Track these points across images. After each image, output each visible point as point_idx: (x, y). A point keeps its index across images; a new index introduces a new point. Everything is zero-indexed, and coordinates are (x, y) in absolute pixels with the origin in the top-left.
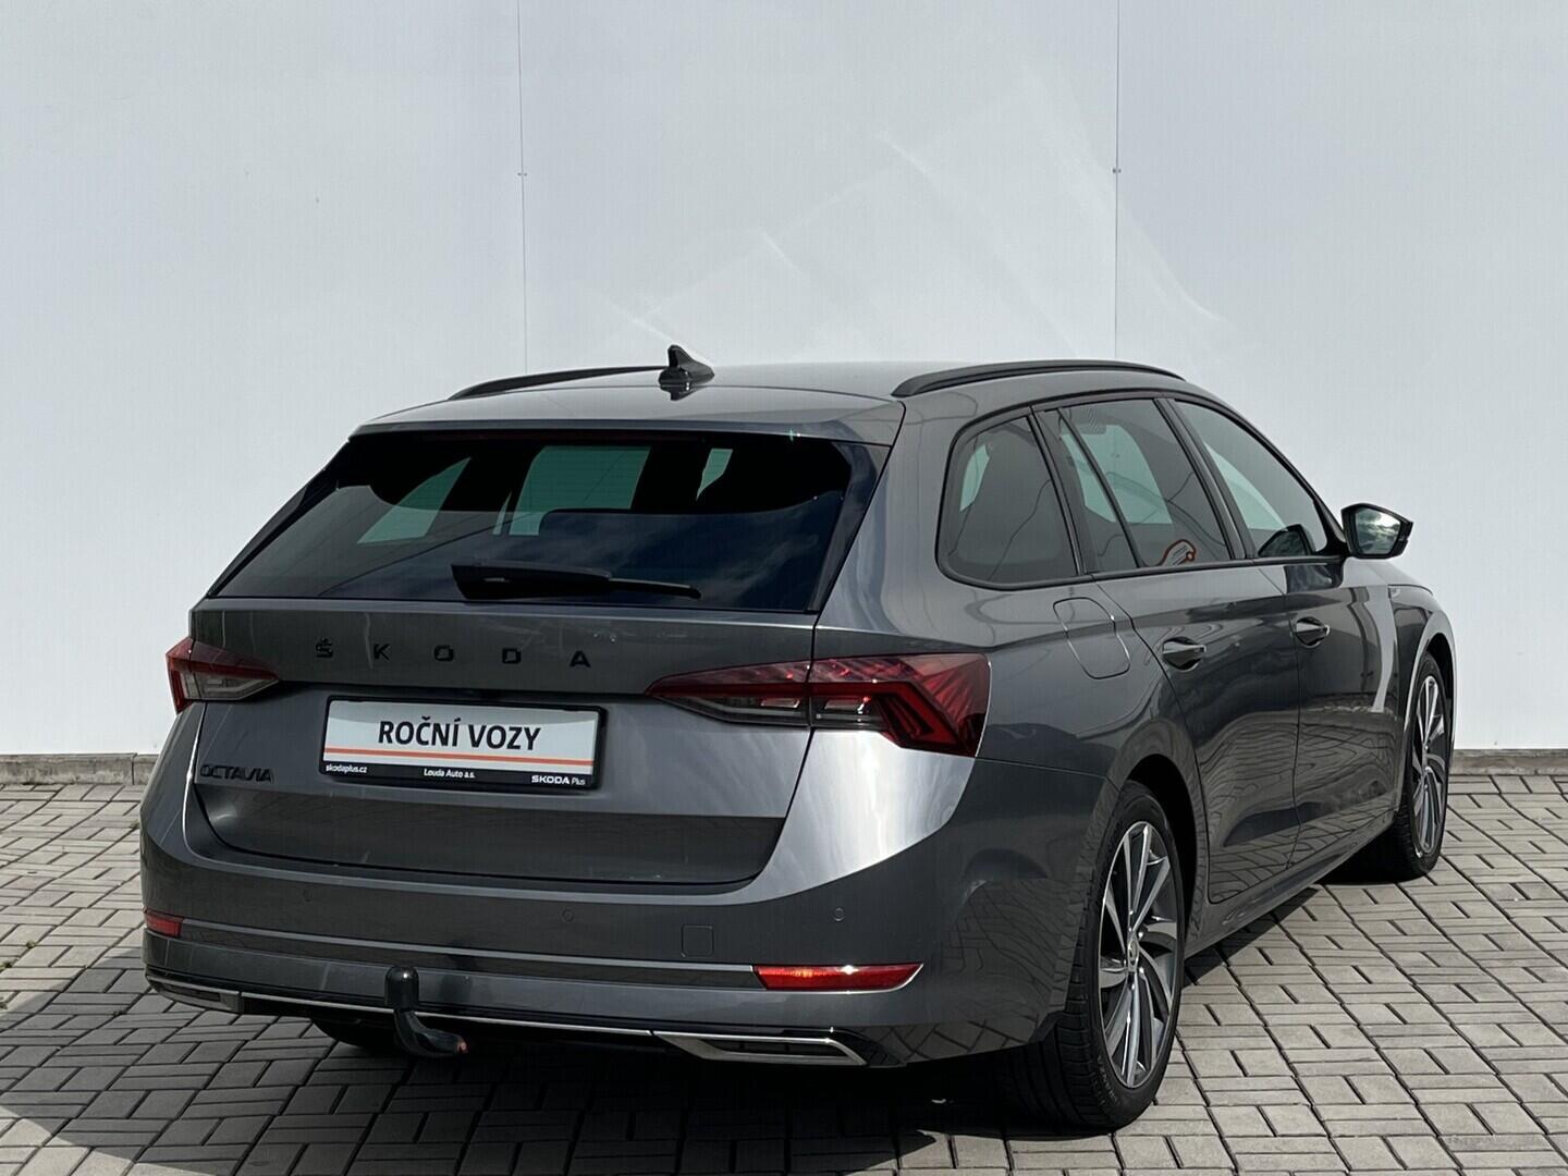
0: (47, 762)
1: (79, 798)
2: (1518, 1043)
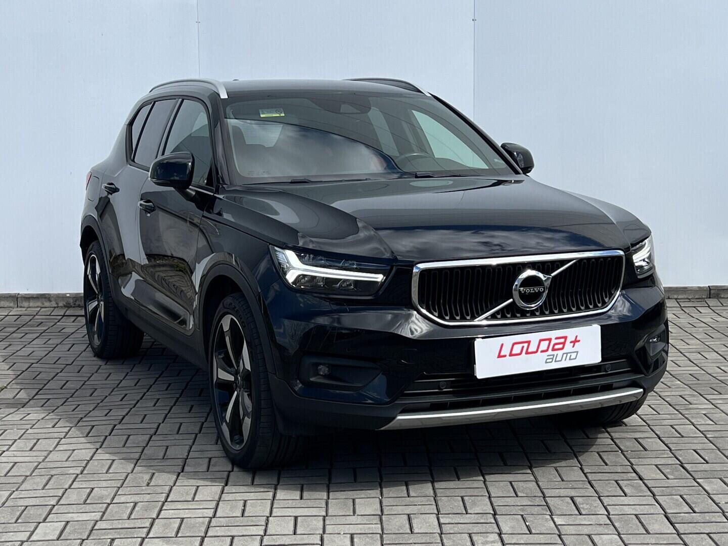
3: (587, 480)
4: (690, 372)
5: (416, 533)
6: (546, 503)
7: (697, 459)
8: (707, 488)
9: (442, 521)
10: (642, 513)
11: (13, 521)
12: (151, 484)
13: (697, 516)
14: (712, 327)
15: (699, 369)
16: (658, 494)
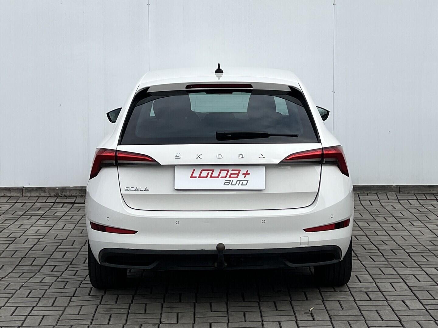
1: (6, 201)
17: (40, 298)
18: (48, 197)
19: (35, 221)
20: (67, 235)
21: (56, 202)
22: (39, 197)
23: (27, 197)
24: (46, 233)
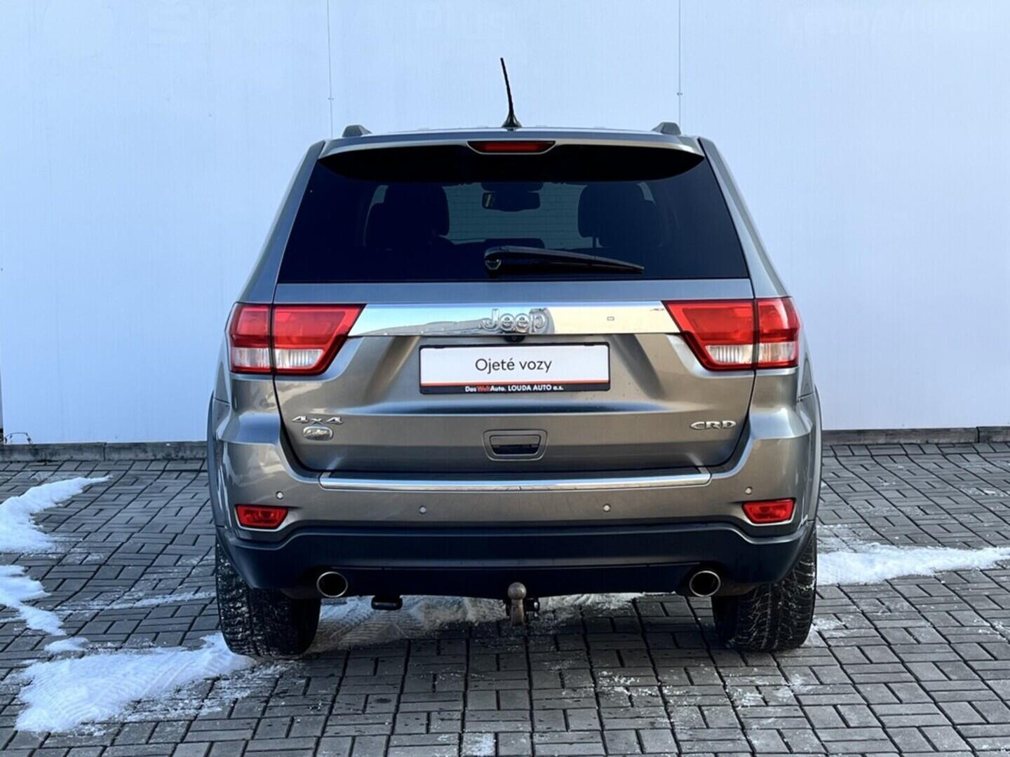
0: (54, 449)
1: (73, 469)
2: (929, 594)
3: (850, 682)
4: (965, 540)
5: (649, 753)
6: (805, 713)
7: (983, 655)
8: (999, 692)
9: (679, 737)
10: (924, 724)
11: (144, 741)
12: (308, 693)
13: (992, 727)
14: (984, 480)
15: (974, 535)
16: (939, 700)
17: (129, 635)
18: (152, 461)
19: (127, 503)
20: (185, 526)
21: (166, 469)
22: (135, 461)
23: (113, 461)
24: (146, 523)
